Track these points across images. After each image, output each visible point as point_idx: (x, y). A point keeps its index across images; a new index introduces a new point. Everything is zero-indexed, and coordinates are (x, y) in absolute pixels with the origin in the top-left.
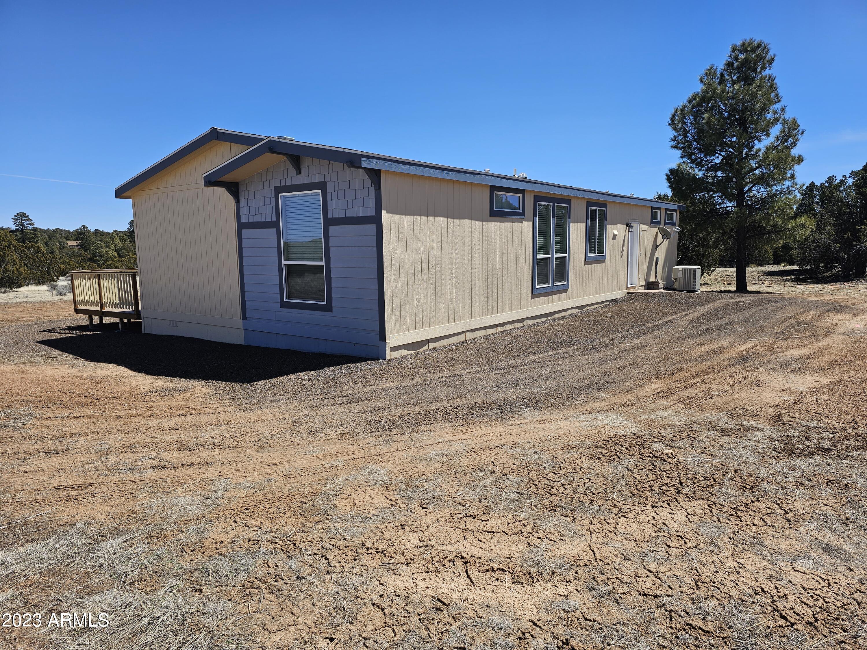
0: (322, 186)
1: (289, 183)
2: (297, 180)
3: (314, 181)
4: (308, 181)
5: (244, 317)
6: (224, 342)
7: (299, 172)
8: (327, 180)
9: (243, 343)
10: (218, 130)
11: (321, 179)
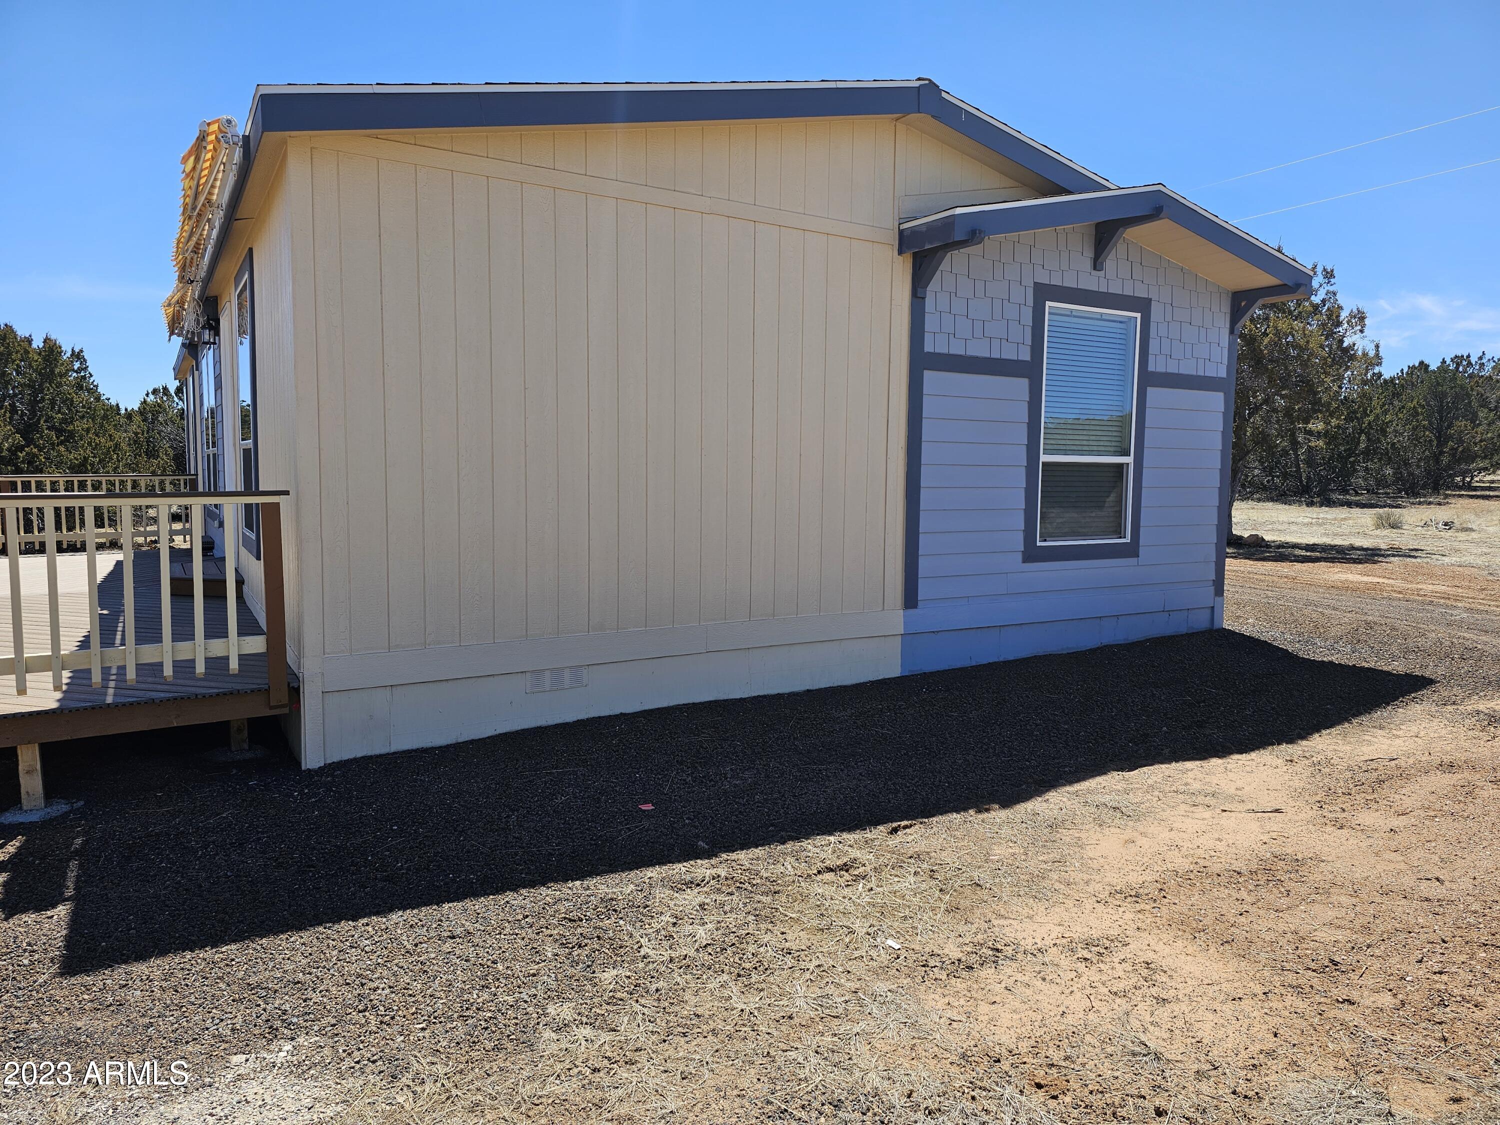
0: (1143, 305)
1: (1069, 283)
2: (1091, 282)
3: (1128, 292)
4: (1115, 289)
5: (910, 600)
6: (823, 685)
7: (1097, 264)
8: (1153, 296)
9: (894, 670)
10: (944, 95)
11: (1141, 293)
